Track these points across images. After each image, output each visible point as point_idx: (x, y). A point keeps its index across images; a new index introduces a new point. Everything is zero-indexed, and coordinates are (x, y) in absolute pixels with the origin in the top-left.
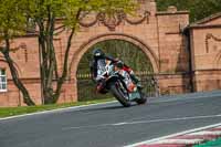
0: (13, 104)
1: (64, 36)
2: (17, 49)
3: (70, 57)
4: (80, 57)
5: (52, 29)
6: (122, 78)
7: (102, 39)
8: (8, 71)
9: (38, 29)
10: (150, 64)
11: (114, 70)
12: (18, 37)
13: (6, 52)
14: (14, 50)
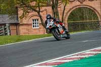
0: (42, 33)
1: (62, 6)
2: (43, 11)
3: (65, 14)
4: (69, 14)
5: (58, 3)
6: (57, 28)
7: (78, 7)
8: (40, 20)
9: (51, 3)
10: (97, 17)
11: (54, 24)
12: (43, 6)
13: (39, 12)
14: (42, 12)
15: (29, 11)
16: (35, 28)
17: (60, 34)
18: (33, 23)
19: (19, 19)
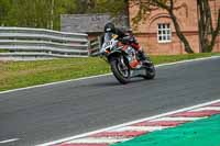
2: (179, 7)
13: (170, 10)
14: (177, 9)
15: (151, 7)
16: (162, 41)
17: (130, 68)
18: (160, 32)
19: (131, 24)
